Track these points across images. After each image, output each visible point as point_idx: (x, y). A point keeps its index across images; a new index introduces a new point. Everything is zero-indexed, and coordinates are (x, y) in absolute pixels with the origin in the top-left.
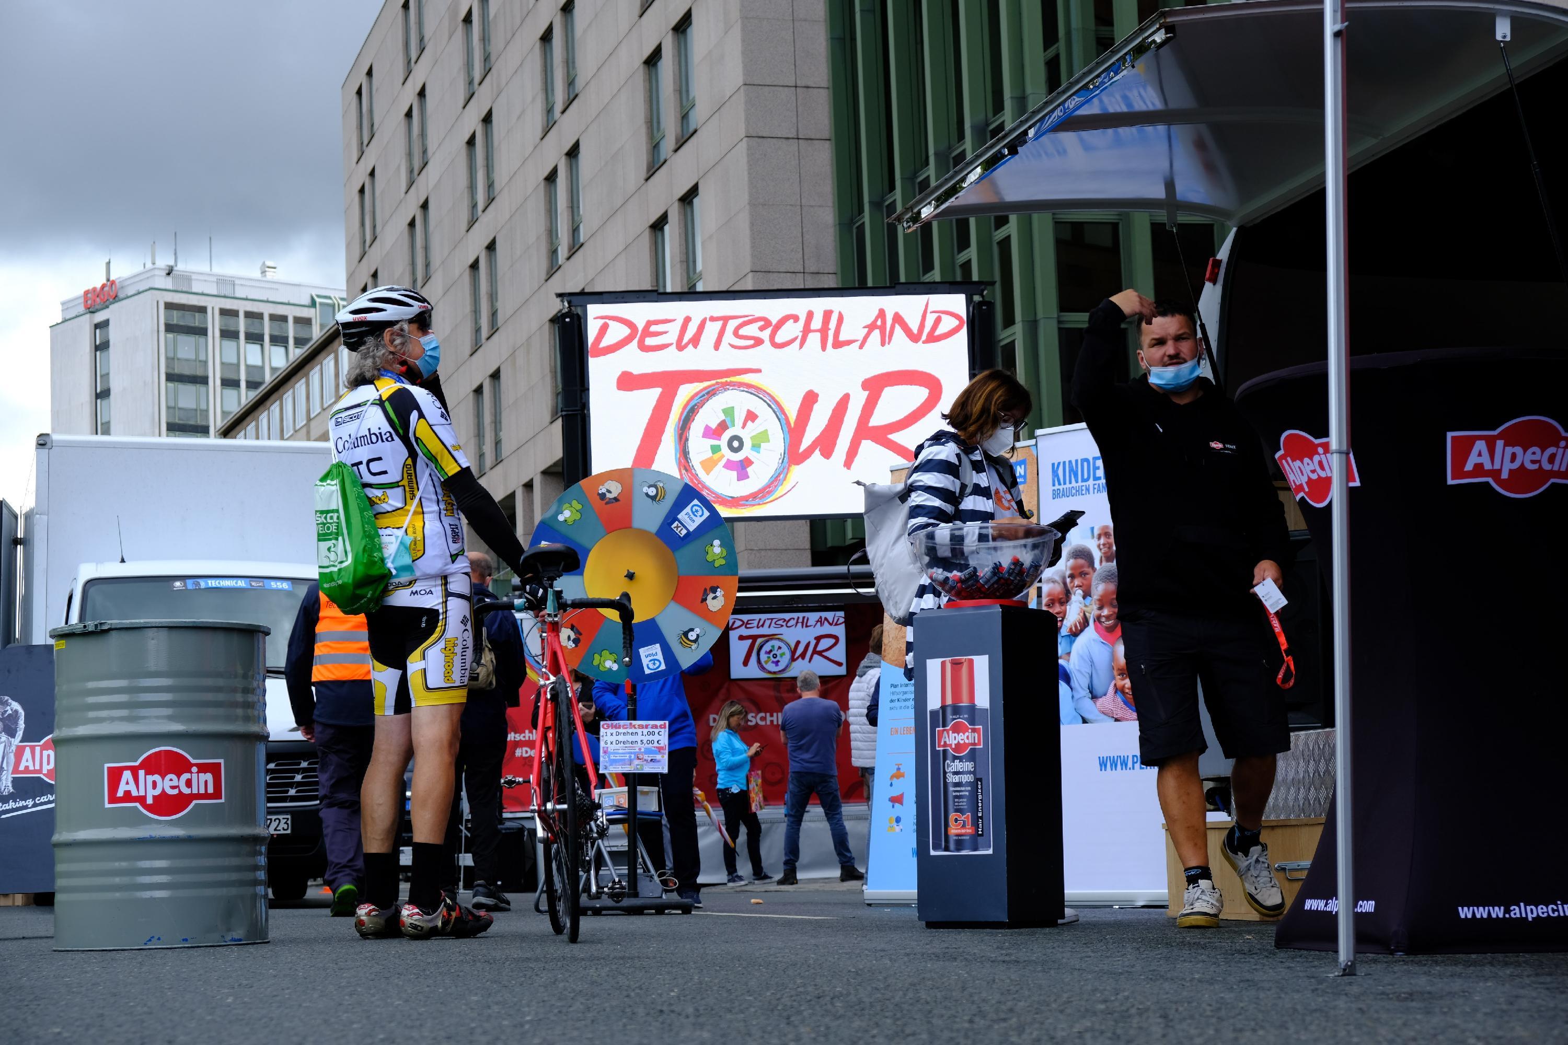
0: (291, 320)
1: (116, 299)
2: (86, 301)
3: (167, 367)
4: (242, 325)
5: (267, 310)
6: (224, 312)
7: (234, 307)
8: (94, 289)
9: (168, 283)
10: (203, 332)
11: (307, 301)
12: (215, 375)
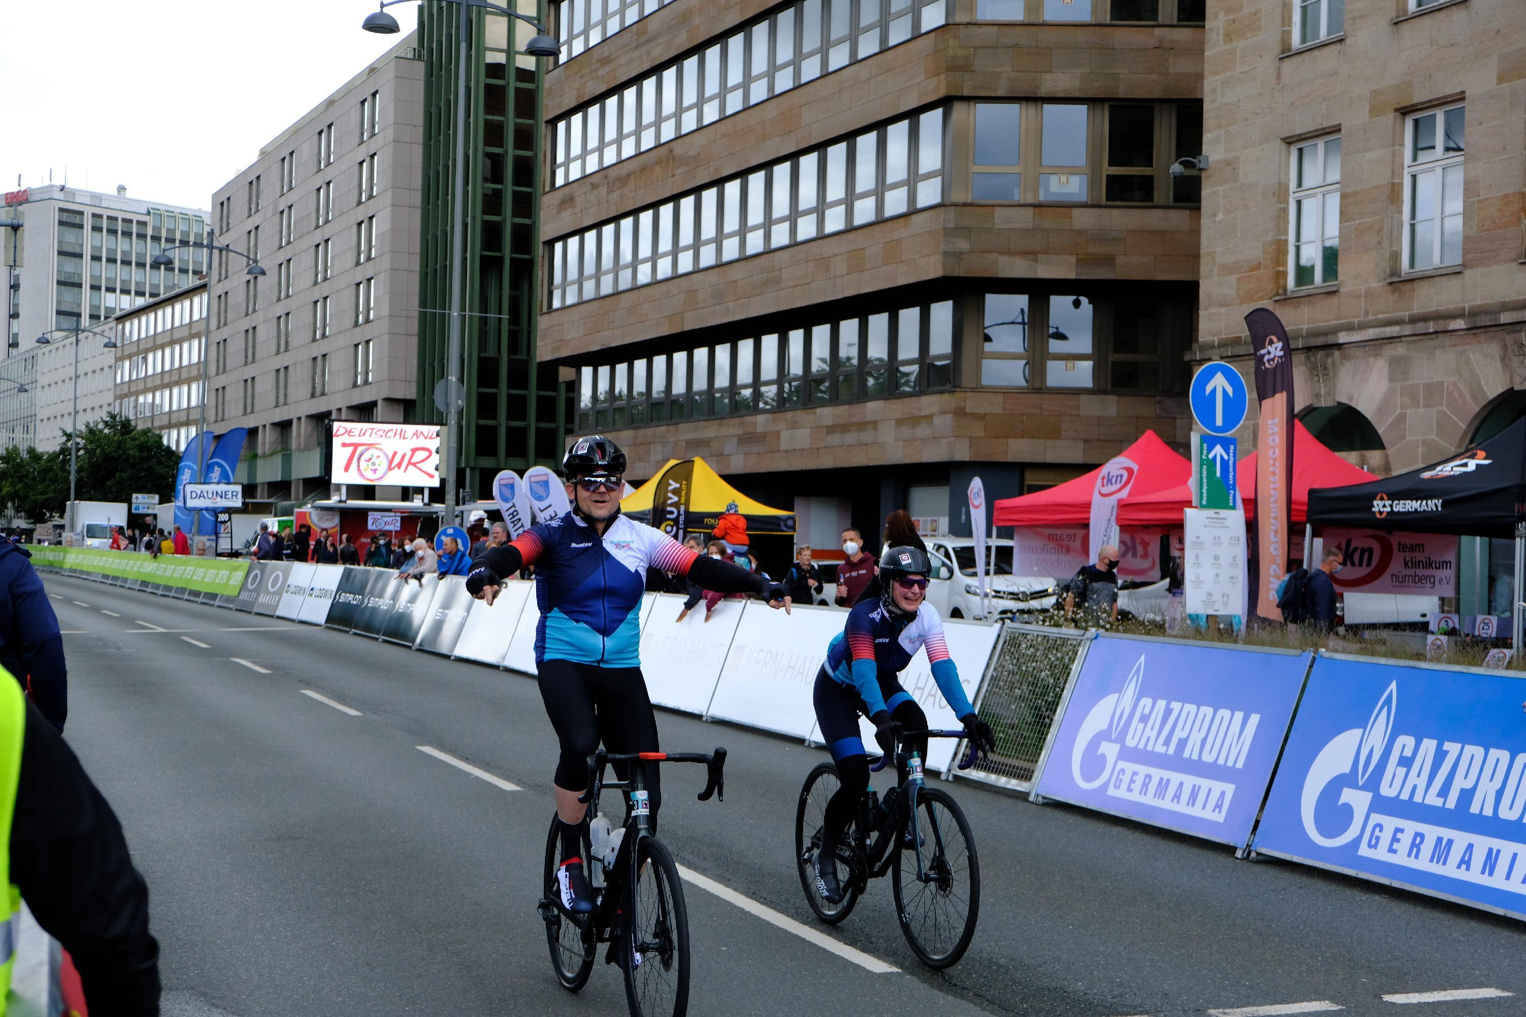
0: (135, 222)
1: (27, 201)
2: (7, 199)
3: (59, 246)
4: (105, 224)
5: (120, 215)
6: (94, 215)
7: (101, 213)
8: (12, 193)
9: (61, 196)
10: (81, 226)
11: (145, 211)
12: (87, 253)
